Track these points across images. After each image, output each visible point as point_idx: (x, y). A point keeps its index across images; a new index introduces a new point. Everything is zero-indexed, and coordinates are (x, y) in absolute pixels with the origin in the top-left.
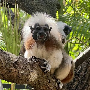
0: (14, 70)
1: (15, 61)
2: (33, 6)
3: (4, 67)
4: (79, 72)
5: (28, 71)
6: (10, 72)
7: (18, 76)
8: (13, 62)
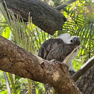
0: (41, 70)
1: (42, 62)
2: (42, 19)
3: (34, 67)
4: (88, 76)
5: (52, 72)
6: (38, 71)
7: (45, 75)
8: (40, 63)
